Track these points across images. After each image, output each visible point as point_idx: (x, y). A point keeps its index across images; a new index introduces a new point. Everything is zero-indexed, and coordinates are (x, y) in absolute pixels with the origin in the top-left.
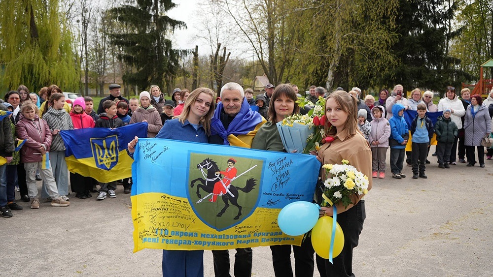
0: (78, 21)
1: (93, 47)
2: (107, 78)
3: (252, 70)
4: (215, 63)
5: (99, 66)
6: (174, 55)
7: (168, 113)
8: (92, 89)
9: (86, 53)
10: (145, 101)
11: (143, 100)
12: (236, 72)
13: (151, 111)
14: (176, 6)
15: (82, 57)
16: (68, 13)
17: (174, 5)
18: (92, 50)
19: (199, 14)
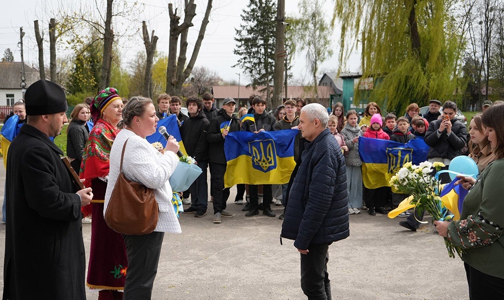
0: (481, 23)
1: (498, 52)
15: (482, 64)
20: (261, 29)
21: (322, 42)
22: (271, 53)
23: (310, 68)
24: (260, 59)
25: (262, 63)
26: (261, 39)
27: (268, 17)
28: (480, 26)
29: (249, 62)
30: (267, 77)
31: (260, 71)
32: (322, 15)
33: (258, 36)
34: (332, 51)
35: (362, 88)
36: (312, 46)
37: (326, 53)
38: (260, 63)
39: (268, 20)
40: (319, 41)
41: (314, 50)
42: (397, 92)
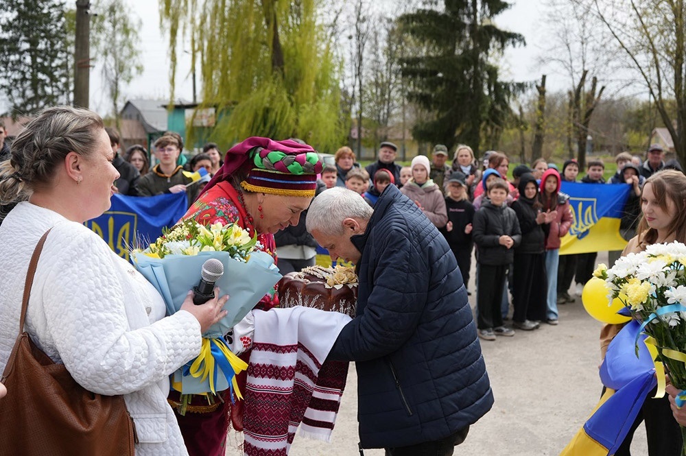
0: (350, 37)
1: (373, 79)
2: (391, 130)
3: (647, 118)
4: (578, 106)
5: (380, 111)
6: (502, 91)
7: (455, 195)
8: (368, 149)
9: (361, 90)
10: (419, 172)
11: (416, 170)
12: (616, 121)
13: (430, 191)
14: (509, 7)
15: (353, 95)
16: (334, 25)
17: (505, 6)
18: (370, 84)
19: (553, 18)
20: (24, 26)
21: (126, 51)
22: (42, 64)
23: (108, 91)
24: (23, 73)
25: (27, 80)
26: (25, 41)
27: (38, 6)
28: (349, 41)
29: (6, 77)
30: (37, 104)
31: (24, 92)
32: (126, 10)
33: (20, 36)
34: (142, 67)
35: (198, 123)
36: (110, 57)
37: (134, 71)
38: (24, 79)
39: (37, 11)
40: (121, 50)
41: (113, 64)
42: (252, 130)
